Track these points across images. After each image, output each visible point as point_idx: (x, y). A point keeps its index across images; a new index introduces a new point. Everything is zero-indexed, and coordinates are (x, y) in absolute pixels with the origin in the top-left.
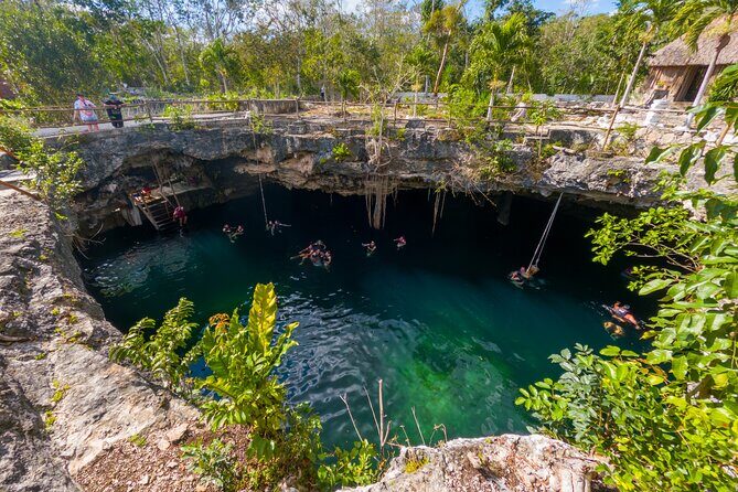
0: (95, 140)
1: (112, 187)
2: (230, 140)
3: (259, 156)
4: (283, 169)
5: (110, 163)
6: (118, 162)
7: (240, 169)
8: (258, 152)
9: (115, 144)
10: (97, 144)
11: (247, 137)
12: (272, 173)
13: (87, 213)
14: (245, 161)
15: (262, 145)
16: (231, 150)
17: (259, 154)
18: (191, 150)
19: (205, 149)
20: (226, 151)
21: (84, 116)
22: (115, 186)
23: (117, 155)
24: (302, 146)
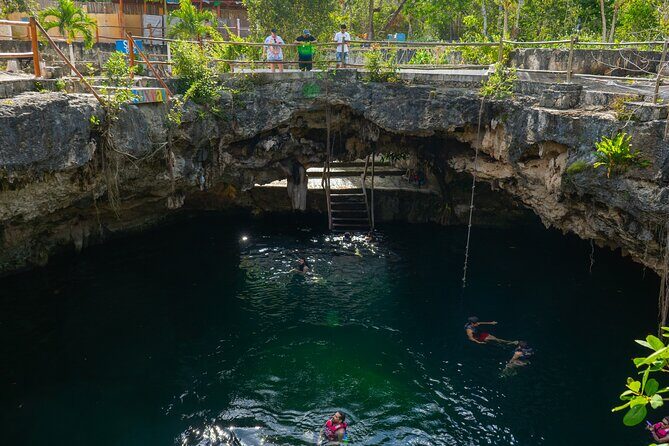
0: (271, 82)
1: (269, 144)
2: (437, 107)
3: (485, 144)
4: (525, 177)
5: (276, 113)
6: (286, 114)
7: (458, 164)
8: (487, 136)
9: (289, 90)
10: (271, 87)
11: (469, 105)
12: (507, 181)
13: (239, 169)
14: (467, 150)
15: (494, 123)
16: (437, 124)
17: (487, 141)
18: (374, 113)
19: (393, 114)
20: (427, 122)
21: (269, 55)
22: (273, 143)
23: (287, 105)
24: (548, 130)
